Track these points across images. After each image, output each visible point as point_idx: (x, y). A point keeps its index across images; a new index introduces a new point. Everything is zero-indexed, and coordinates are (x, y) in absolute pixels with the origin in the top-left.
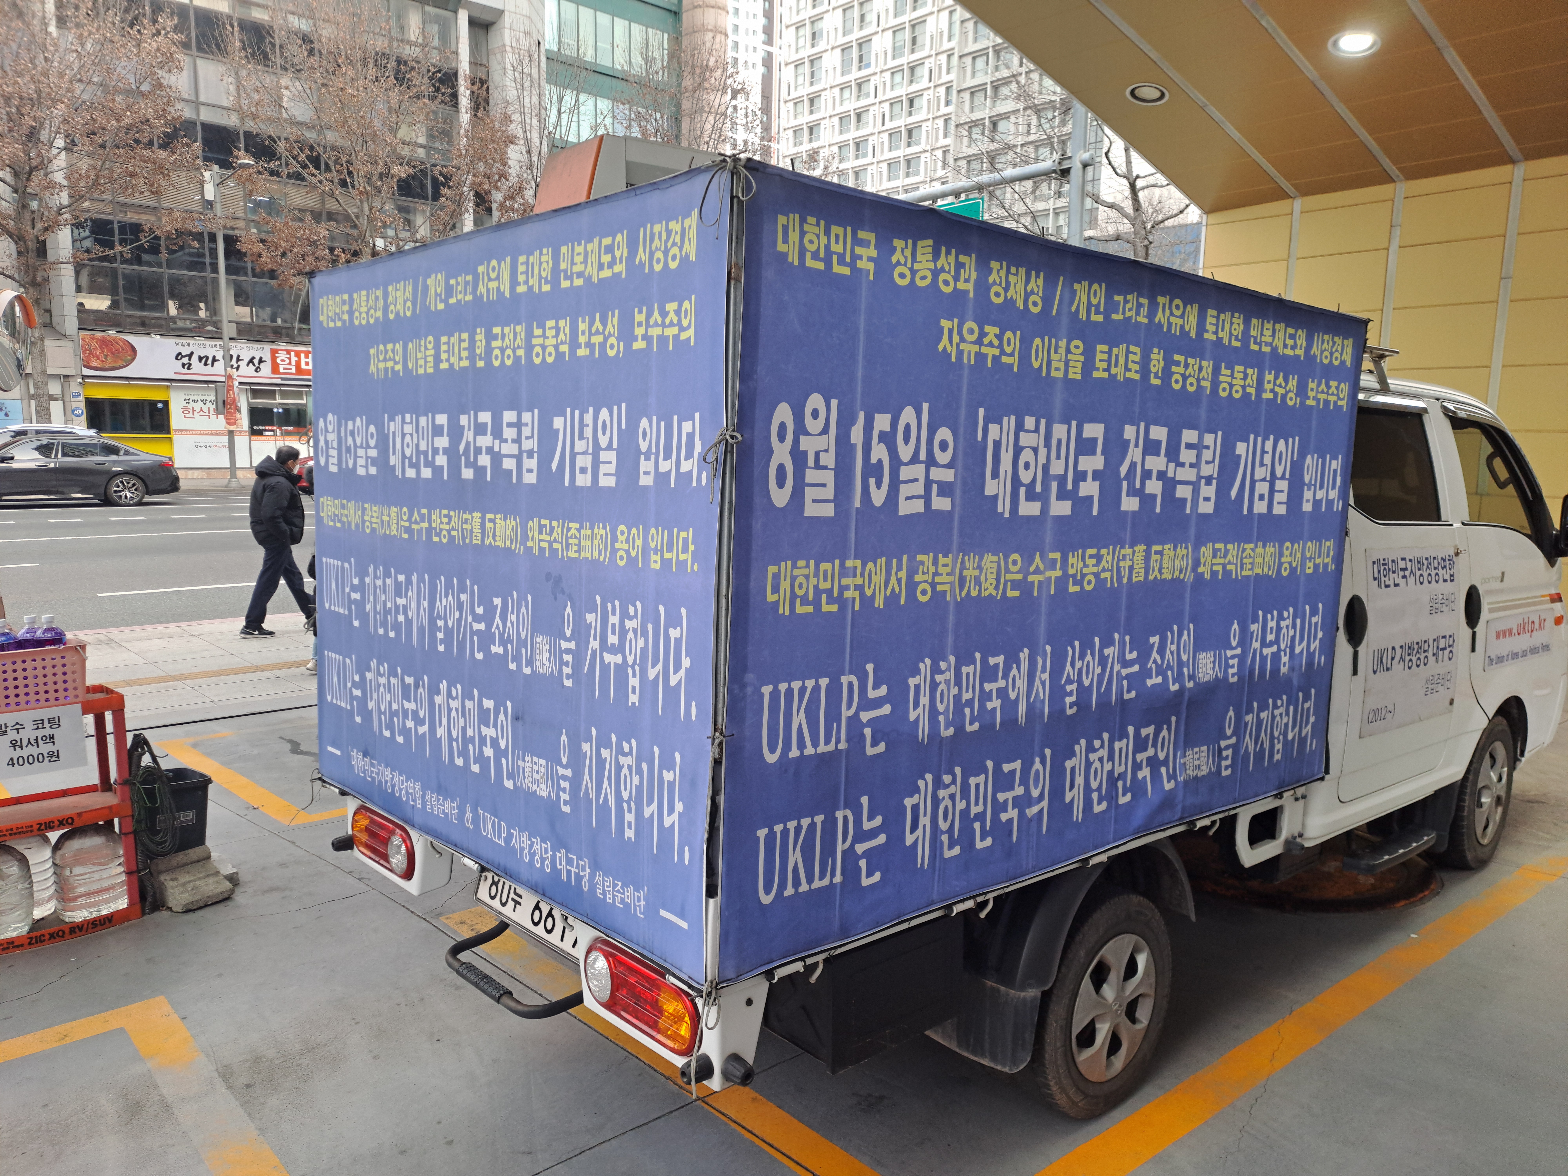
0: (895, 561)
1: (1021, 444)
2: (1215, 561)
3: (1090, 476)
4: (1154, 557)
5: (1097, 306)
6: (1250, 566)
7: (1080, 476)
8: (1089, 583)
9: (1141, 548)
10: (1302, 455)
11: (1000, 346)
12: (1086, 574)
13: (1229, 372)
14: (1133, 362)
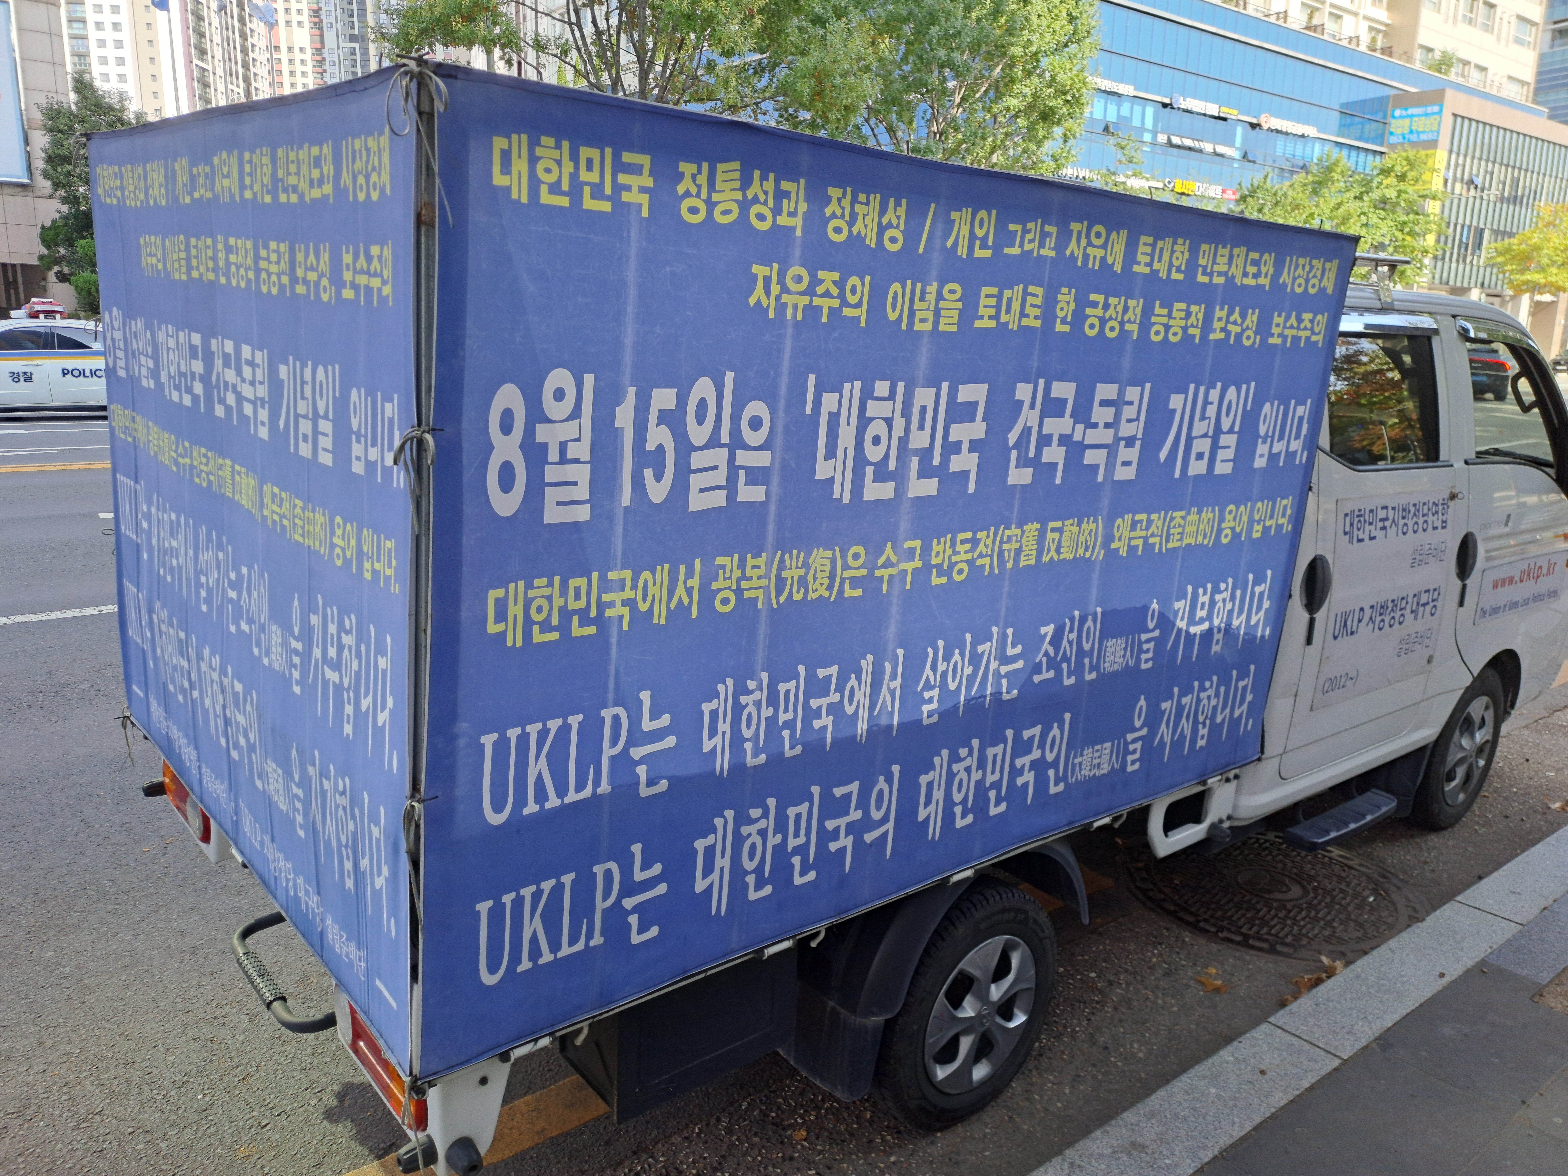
0: (682, 568)
1: (869, 414)
2: (1133, 534)
3: (965, 447)
4: (1050, 536)
5: (984, 239)
6: (1179, 537)
7: (951, 448)
8: (960, 572)
9: (1032, 528)
10: (1258, 404)
11: (842, 296)
12: (956, 563)
13: (1165, 311)
14: (1032, 305)
